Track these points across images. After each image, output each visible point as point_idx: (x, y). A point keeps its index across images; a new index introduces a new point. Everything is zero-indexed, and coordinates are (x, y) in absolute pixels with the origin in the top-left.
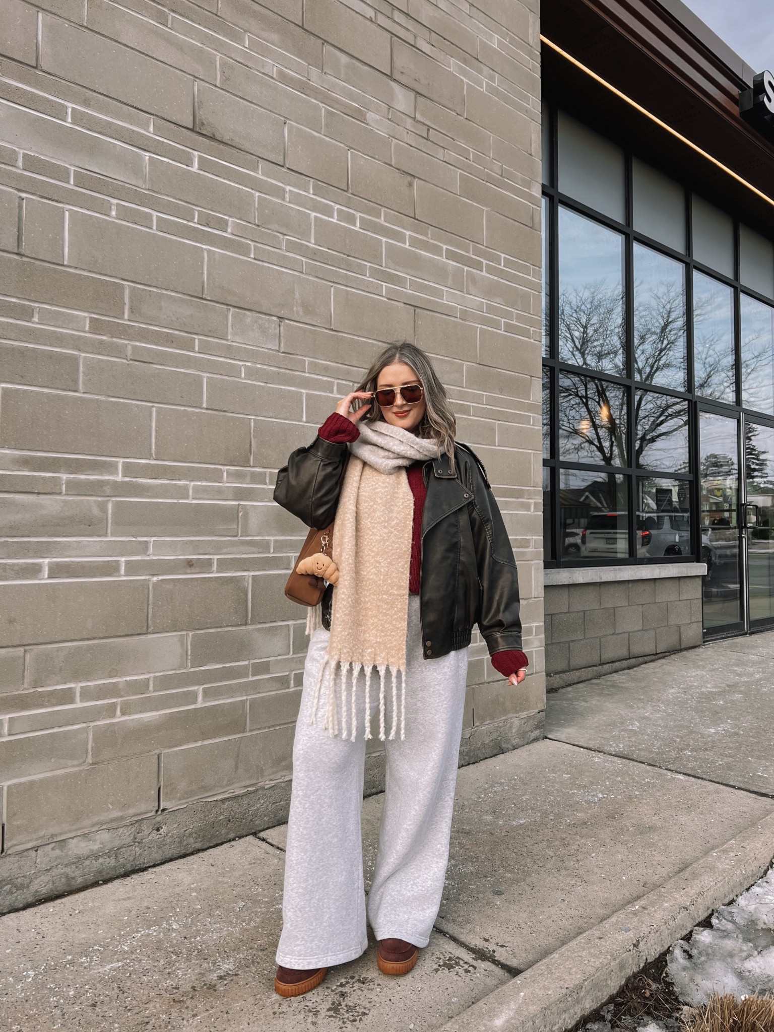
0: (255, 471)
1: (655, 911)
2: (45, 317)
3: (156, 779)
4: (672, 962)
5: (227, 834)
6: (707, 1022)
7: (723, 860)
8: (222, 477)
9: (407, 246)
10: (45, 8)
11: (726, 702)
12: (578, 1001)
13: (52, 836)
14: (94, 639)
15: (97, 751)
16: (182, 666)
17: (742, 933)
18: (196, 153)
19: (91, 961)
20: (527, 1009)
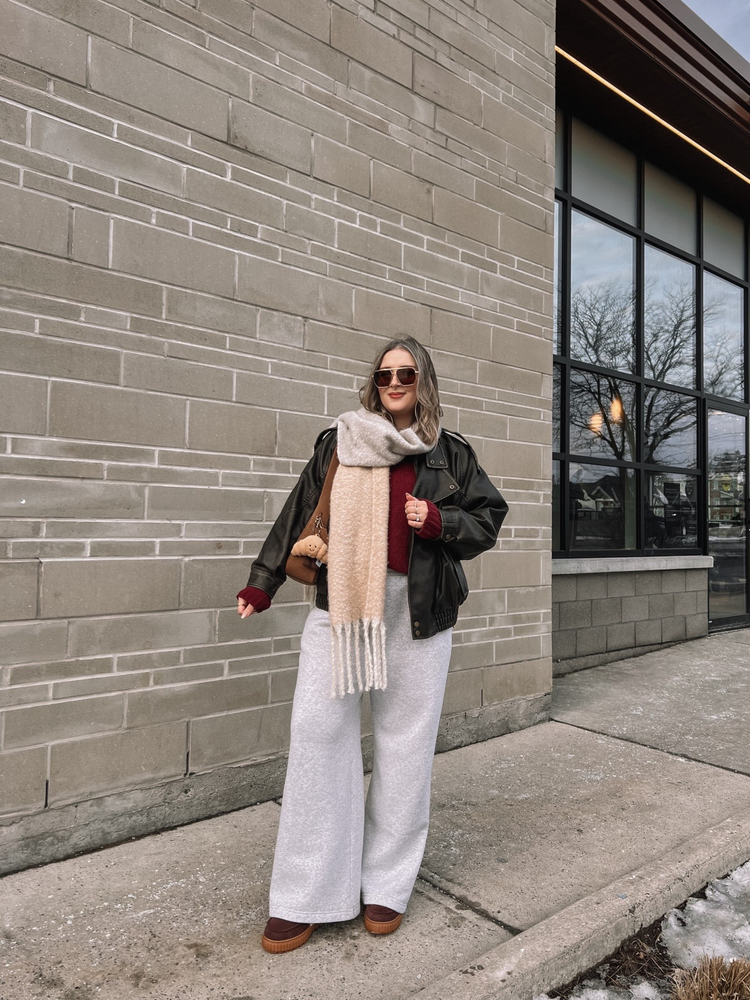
0: (279, 461)
1: (651, 881)
2: (92, 317)
3: (185, 745)
4: (666, 928)
5: (250, 798)
6: (697, 981)
7: (719, 837)
8: (249, 465)
9: (425, 250)
10: (94, 32)
11: (728, 691)
12: (575, 959)
13: (91, 793)
14: (131, 613)
15: (132, 717)
16: (209, 641)
17: (735, 904)
18: (230, 164)
19: (126, 907)
20: (527, 964)
